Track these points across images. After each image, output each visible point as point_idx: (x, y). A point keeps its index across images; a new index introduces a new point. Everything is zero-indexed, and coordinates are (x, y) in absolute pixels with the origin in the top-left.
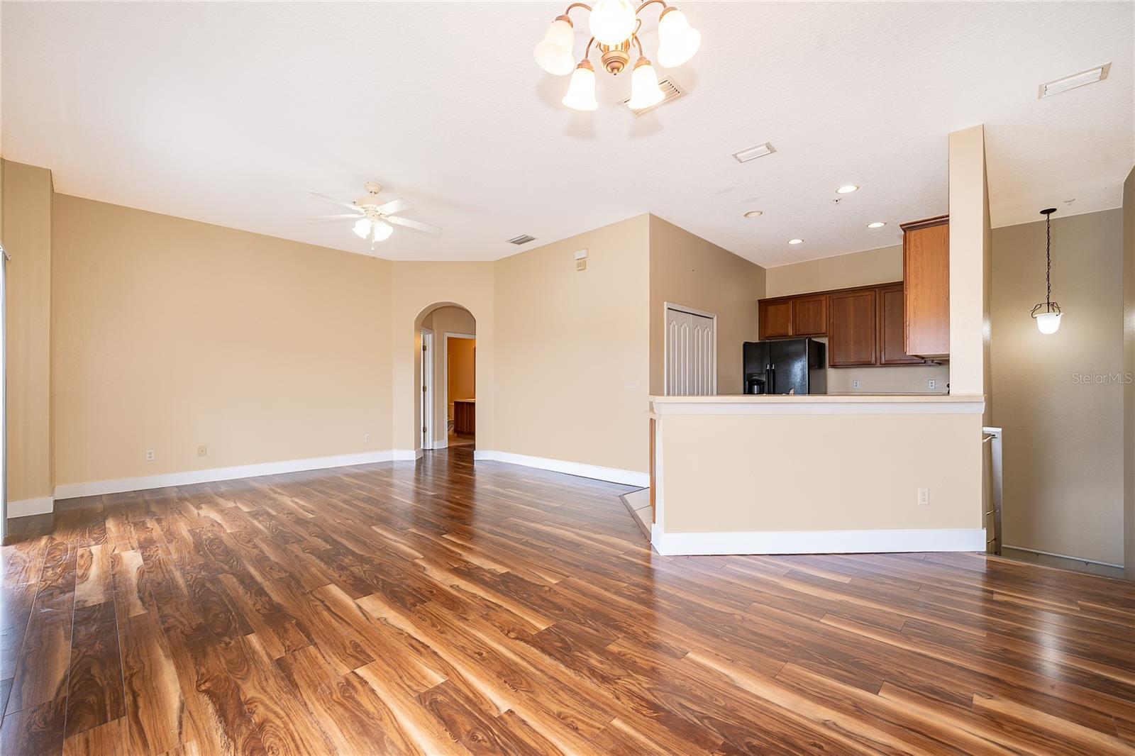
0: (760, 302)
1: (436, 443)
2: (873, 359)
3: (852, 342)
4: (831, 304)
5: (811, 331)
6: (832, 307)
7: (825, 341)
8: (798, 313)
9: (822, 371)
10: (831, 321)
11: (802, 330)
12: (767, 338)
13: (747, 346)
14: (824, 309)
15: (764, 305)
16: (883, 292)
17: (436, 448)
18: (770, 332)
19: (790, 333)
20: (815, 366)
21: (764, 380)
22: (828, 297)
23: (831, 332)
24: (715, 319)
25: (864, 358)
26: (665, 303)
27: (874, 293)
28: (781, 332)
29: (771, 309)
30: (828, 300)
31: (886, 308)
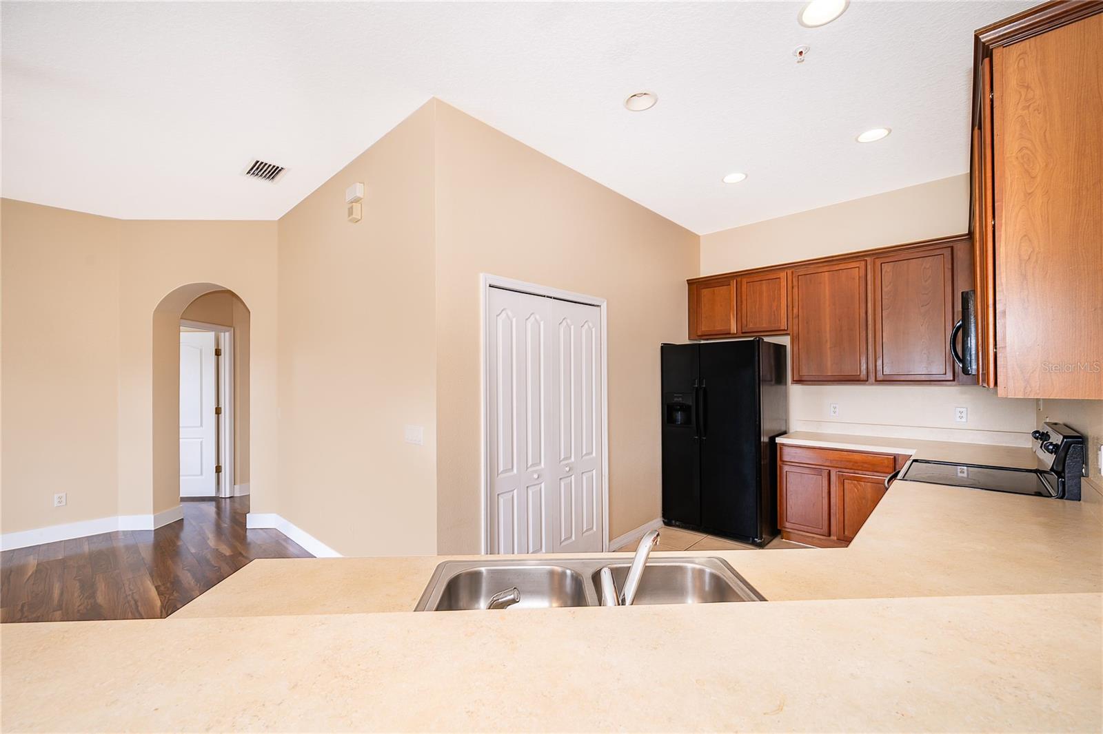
0: (691, 283)
1: (237, 487)
2: (864, 372)
3: (828, 345)
4: (795, 283)
5: (765, 325)
6: (796, 290)
7: (785, 341)
8: (744, 297)
9: (782, 387)
10: (795, 311)
11: (751, 325)
12: (701, 337)
13: (668, 351)
14: (784, 292)
15: (697, 287)
16: (878, 262)
17: (237, 494)
18: (704, 328)
19: (734, 329)
20: (771, 381)
21: (691, 404)
22: (790, 274)
23: (795, 328)
24: (604, 306)
25: (848, 370)
26: (482, 276)
27: (863, 263)
28: (719, 327)
29: (705, 292)
30: (790, 278)
31: (884, 289)
